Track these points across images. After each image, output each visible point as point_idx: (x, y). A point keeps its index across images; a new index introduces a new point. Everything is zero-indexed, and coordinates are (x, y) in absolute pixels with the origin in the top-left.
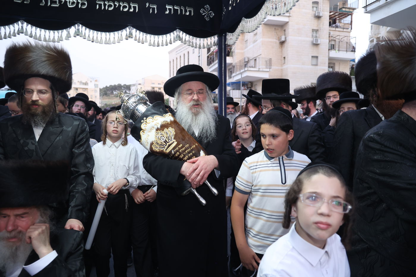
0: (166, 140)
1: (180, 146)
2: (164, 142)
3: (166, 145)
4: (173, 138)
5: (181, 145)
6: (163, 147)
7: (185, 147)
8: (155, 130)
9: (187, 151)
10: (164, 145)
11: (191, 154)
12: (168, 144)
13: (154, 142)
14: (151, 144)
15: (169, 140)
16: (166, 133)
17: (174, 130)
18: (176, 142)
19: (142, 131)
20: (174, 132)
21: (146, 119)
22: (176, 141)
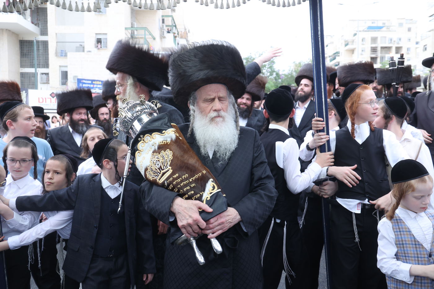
0: (161, 167)
1: (175, 176)
2: (159, 169)
3: (160, 173)
4: (169, 163)
5: (177, 175)
6: (157, 176)
7: (182, 178)
8: (152, 152)
9: (183, 183)
10: (158, 172)
11: (188, 188)
12: (162, 171)
13: (148, 167)
14: (145, 169)
15: (164, 167)
16: (162, 157)
17: (172, 153)
18: (171, 171)
19: (138, 151)
20: (171, 156)
21: (143, 137)
22: (171, 169)
